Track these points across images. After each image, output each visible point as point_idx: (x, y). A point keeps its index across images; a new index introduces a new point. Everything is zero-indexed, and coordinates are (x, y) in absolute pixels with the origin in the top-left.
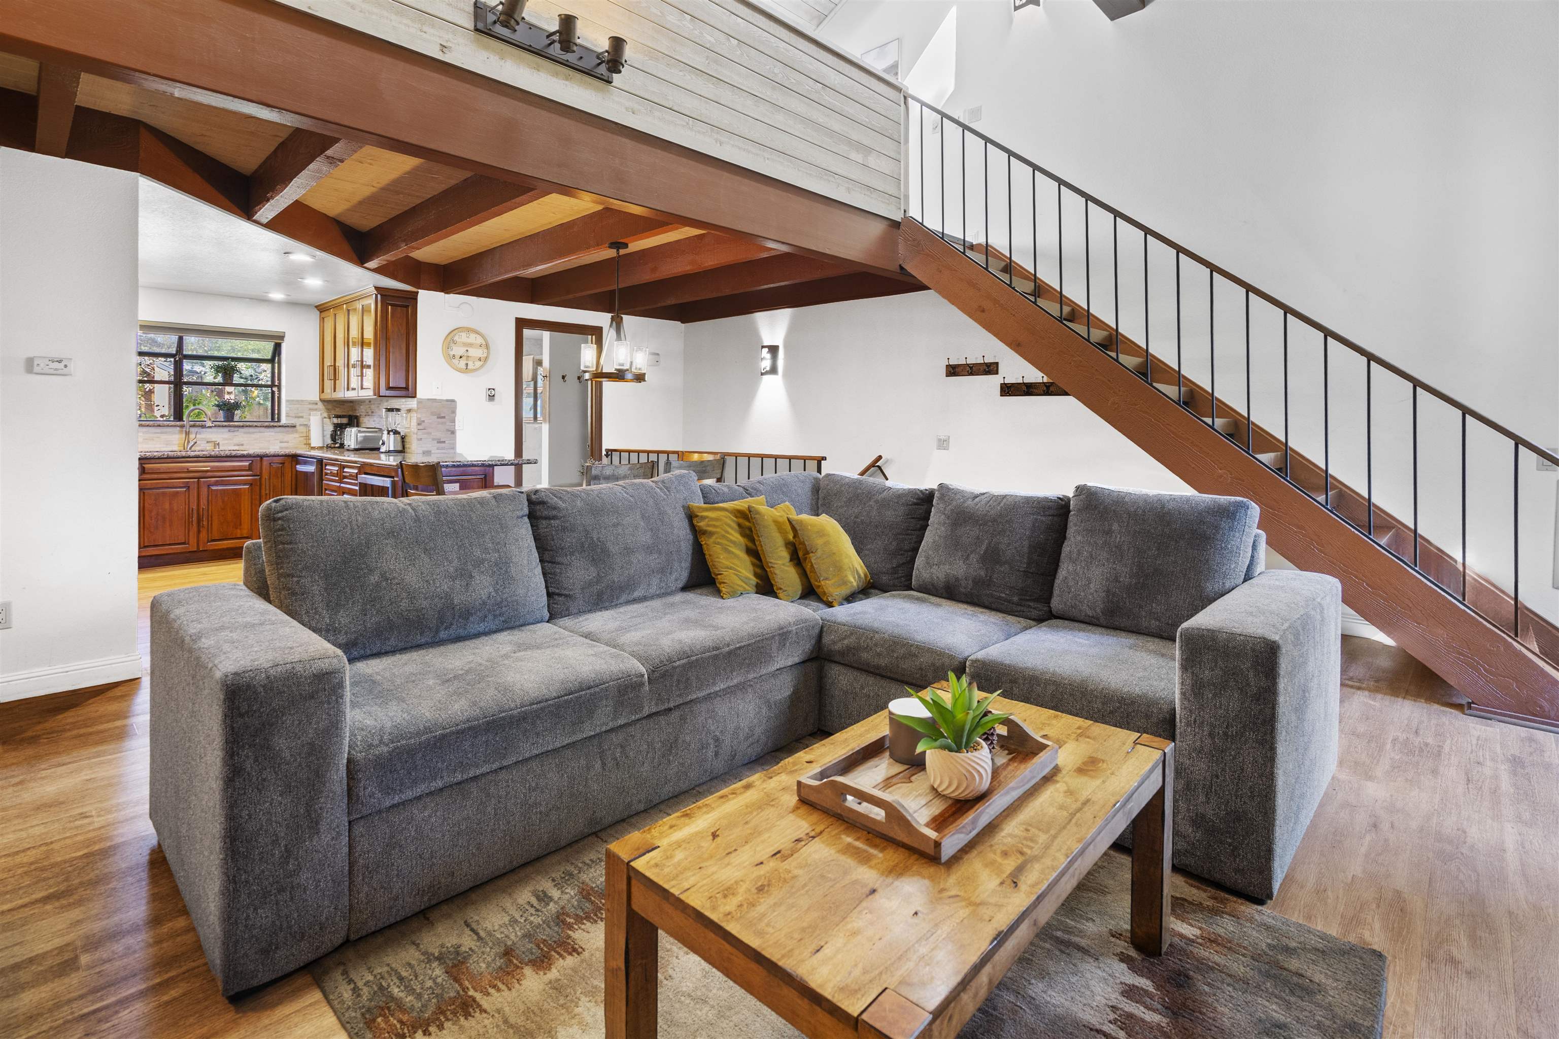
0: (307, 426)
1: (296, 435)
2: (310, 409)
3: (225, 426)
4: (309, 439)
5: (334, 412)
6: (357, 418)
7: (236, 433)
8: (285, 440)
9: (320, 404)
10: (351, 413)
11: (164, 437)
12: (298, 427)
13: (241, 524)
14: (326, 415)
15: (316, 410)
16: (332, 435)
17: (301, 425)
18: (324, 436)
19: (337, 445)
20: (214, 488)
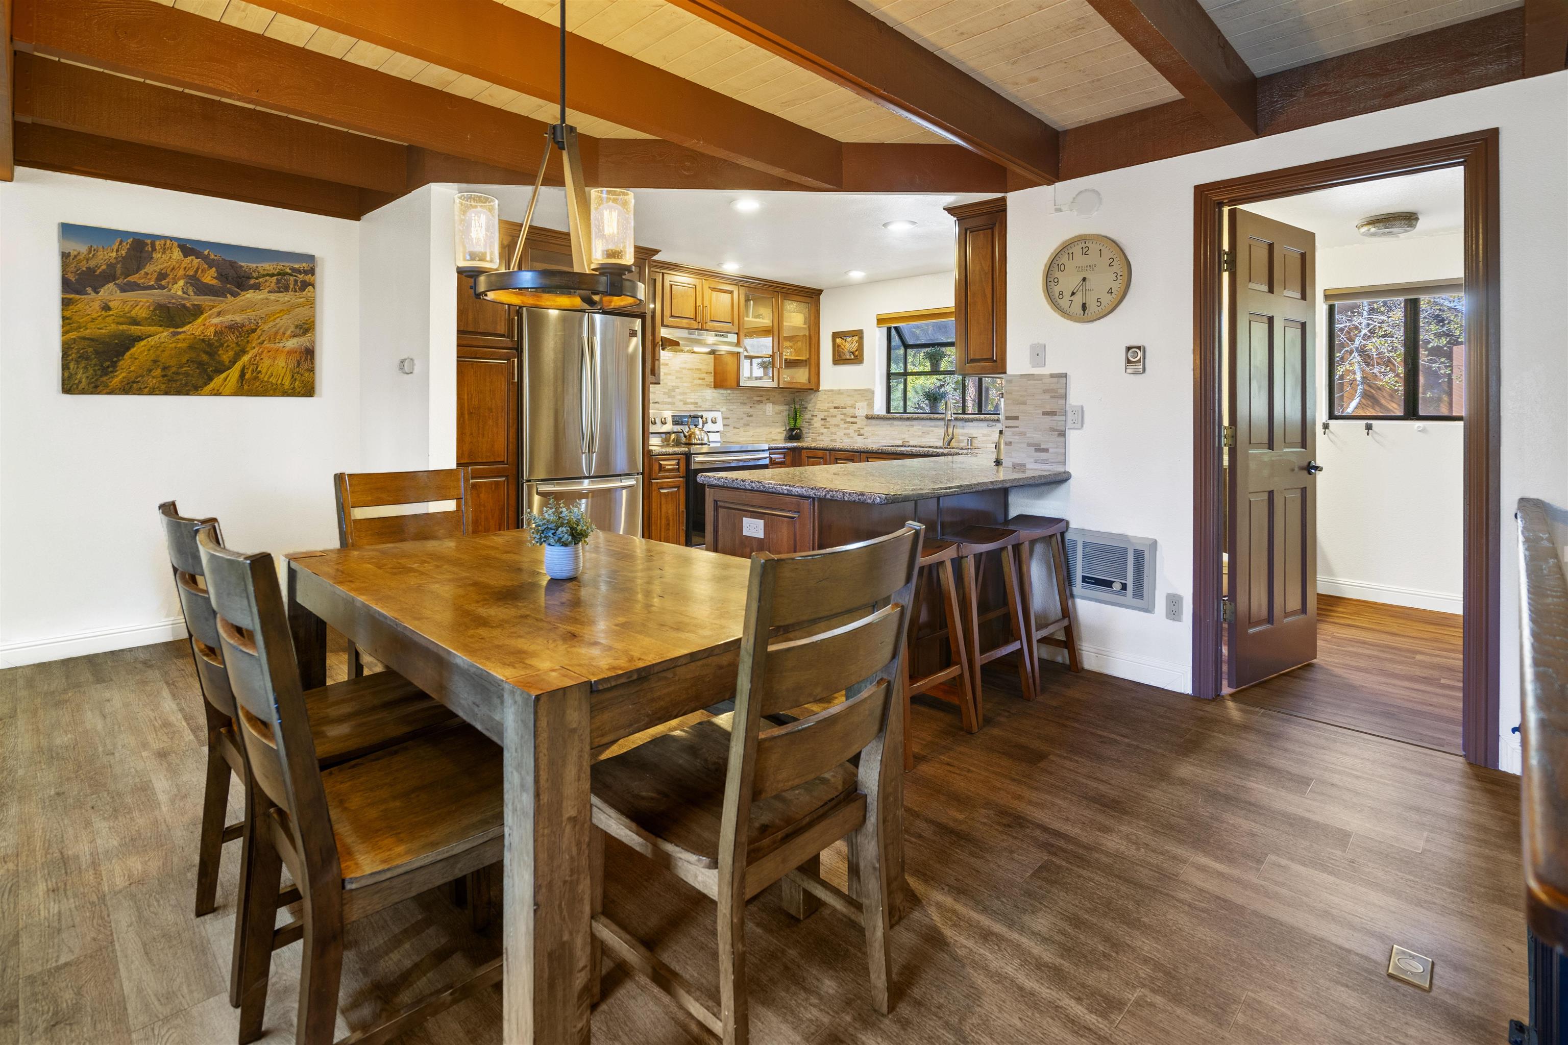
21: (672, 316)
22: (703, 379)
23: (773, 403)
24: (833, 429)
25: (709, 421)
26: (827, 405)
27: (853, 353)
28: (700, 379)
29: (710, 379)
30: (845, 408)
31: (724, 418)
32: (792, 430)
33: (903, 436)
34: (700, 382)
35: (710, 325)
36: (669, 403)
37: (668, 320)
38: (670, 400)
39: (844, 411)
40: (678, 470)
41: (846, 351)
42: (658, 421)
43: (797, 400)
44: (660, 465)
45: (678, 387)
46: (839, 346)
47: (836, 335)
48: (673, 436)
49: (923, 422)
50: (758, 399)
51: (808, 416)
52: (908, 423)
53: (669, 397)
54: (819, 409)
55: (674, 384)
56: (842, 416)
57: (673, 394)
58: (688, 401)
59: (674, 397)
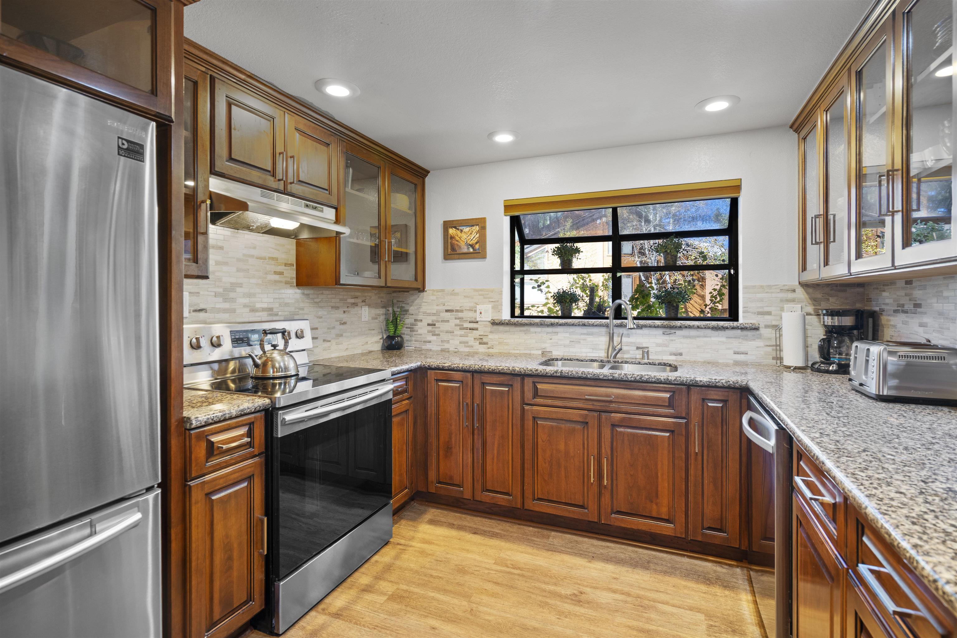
0: (778, 328)
1: (759, 343)
2: (782, 301)
3: (658, 327)
4: (781, 350)
5: (825, 305)
6: (874, 316)
7: (672, 337)
8: (742, 349)
9: (801, 293)
10: (858, 306)
11: (590, 339)
12: (762, 331)
13: (657, 496)
14: (810, 309)
15: (793, 301)
16: (821, 348)
17: (767, 327)
18: (806, 347)
19: (833, 367)
20: (619, 429)
21: (231, 159)
22: (281, 273)
23: (369, 306)
24: (444, 336)
25: (293, 335)
26: (436, 308)
27: (472, 246)
28: (276, 273)
29: (291, 273)
30: (462, 311)
31: (312, 329)
32: (390, 338)
33: (543, 346)
34: (277, 277)
35: (296, 188)
36: (225, 311)
37: (222, 164)
38: (227, 305)
39: (460, 315)
40: (250, 445)
41: (462, 244)
42: (204, 342)
43: (395, 301)
44: (211, 444)
45: (240, 285)
46: (452, 238)
47: (447, 225)
48: (232, 365)
49: (572, 329)
50: (353, 301)
51: (409, 320)
52: (550, 329)
53: (226, 300)
54: (425, 313)
55: (233, 280)
56: (458, 322)
57: (232, 295)
58: (258, 305)
59: (233, 300)
